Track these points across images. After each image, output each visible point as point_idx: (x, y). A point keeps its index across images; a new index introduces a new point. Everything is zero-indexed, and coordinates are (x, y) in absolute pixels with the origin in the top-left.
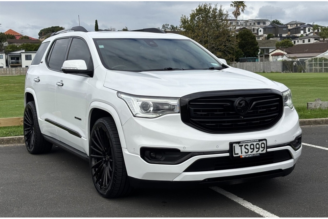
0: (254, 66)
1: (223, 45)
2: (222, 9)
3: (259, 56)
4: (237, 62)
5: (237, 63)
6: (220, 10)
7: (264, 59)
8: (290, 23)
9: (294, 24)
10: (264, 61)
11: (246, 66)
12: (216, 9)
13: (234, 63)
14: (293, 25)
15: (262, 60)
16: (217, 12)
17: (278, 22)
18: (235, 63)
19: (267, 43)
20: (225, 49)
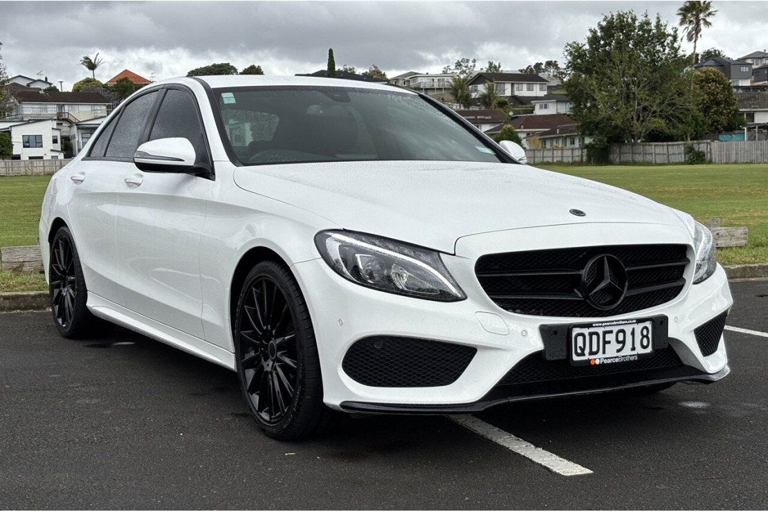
0: (757, 149)
1: (666, 102)
2: (663, 22)
3: (745, 128)
4: (713, 141)
5: (712, 143)
6: (658, 26)
7: (757, 135)
8: (751, 55)
9: (760, 58)
10: (757, 139)
11: (737, 150)
12: (648, 23)
13: (704, 143)
14: (759, 60)
15: (753, 137)
16: (651, 30)
17: (719, 53)
18: (707, 143)
19: (749, 99)
20: (671, 112)
